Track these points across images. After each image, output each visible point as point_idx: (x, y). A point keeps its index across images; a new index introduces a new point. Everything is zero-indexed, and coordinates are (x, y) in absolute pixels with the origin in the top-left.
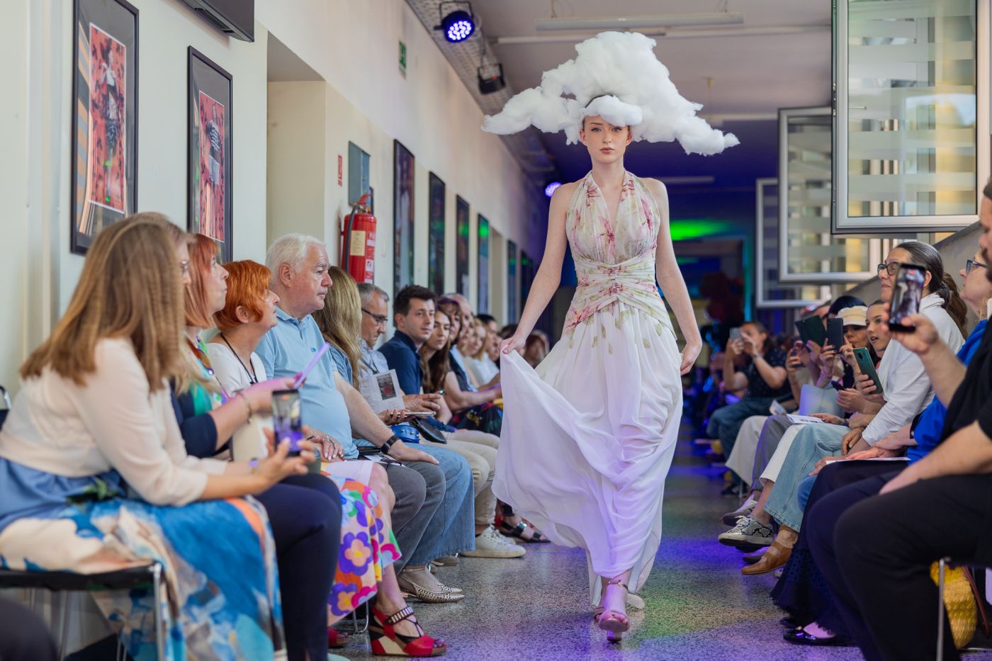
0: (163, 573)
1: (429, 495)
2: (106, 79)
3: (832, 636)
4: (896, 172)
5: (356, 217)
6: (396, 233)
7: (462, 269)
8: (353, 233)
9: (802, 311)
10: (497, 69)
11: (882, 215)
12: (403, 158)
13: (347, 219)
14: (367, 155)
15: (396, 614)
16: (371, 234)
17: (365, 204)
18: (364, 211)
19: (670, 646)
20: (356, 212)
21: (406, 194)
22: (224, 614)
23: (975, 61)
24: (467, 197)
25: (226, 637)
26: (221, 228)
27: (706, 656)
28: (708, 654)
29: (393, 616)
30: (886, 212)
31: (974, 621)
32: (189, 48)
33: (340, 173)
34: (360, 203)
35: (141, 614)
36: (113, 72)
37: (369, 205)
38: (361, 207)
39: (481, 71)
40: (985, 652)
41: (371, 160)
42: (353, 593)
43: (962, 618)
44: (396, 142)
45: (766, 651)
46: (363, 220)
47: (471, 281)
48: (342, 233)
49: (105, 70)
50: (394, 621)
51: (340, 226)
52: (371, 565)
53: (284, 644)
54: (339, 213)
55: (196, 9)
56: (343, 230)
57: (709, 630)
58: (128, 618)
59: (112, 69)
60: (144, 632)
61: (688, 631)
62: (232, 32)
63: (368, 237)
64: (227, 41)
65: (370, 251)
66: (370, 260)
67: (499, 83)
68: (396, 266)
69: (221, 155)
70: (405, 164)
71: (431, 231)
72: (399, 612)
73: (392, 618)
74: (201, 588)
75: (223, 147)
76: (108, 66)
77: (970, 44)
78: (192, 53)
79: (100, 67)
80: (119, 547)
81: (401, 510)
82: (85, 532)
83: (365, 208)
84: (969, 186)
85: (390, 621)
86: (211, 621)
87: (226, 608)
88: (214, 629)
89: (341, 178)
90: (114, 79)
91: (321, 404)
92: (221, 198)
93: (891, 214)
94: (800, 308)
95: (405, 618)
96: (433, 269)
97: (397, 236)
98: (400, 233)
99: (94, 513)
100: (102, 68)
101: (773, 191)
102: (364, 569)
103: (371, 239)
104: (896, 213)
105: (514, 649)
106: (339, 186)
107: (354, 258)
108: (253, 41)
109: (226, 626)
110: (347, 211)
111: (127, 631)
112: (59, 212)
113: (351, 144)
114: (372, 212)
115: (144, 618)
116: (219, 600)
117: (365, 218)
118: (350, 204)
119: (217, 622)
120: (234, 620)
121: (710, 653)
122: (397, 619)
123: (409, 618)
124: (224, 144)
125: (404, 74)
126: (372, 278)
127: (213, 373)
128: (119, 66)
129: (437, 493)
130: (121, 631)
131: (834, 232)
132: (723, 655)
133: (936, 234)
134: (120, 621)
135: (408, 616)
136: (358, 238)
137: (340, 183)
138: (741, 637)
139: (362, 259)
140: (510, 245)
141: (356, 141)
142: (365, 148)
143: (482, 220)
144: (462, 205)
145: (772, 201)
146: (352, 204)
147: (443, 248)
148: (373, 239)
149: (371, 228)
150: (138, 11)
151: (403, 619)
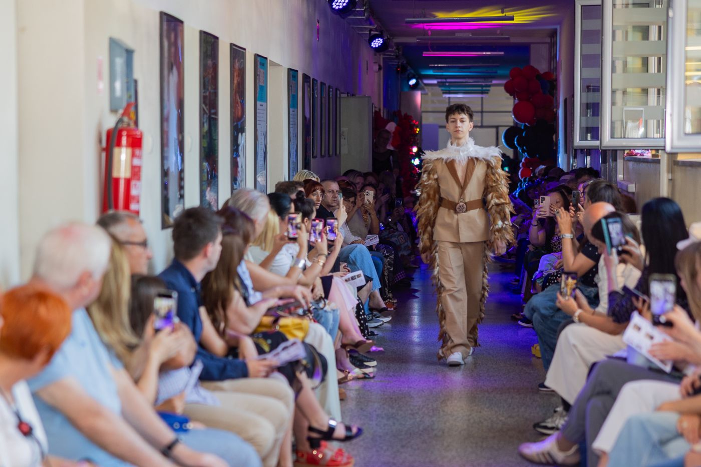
5: (120, 131)
6: (164, 120)
7: (238, 128)
8: (116, 151)
12: (171, 29)
13: (109, 134)
14: (129, 52)
16: (137, 151)
17: (129, 116)
18: (129, 124)
20: (120, 125)
21: (174, 70)
24: (241, 42)
33: (100, 78)
34: (123, 115)
38: (125, 119)
41: (136, 57)
44: (162, 15)
46: (127, 135)
48: (104, 150)
51: (100, 141)
54: (100, 126)
56: (104, 145)
65: (136, 172)
66: (137, 182)
68: (164, 159)
70: (173, 36)
83: (129, 118)
103: (138, 157)
107: (118, 180)
110: (110, 122)
113: (112, 41)
117: (130, 133)
118: (112, 111)
126: (138, 202)
136: (123, 155)
139: (128, 182)
140: (292, 74)
141: (117, 35)
142: (130, 43)
143: (261, 61)
144: (237, 53)
145: (592, 25)
146: (114, 110)
147: (216, 113)
148: (140, 157)
149: (136, 143)
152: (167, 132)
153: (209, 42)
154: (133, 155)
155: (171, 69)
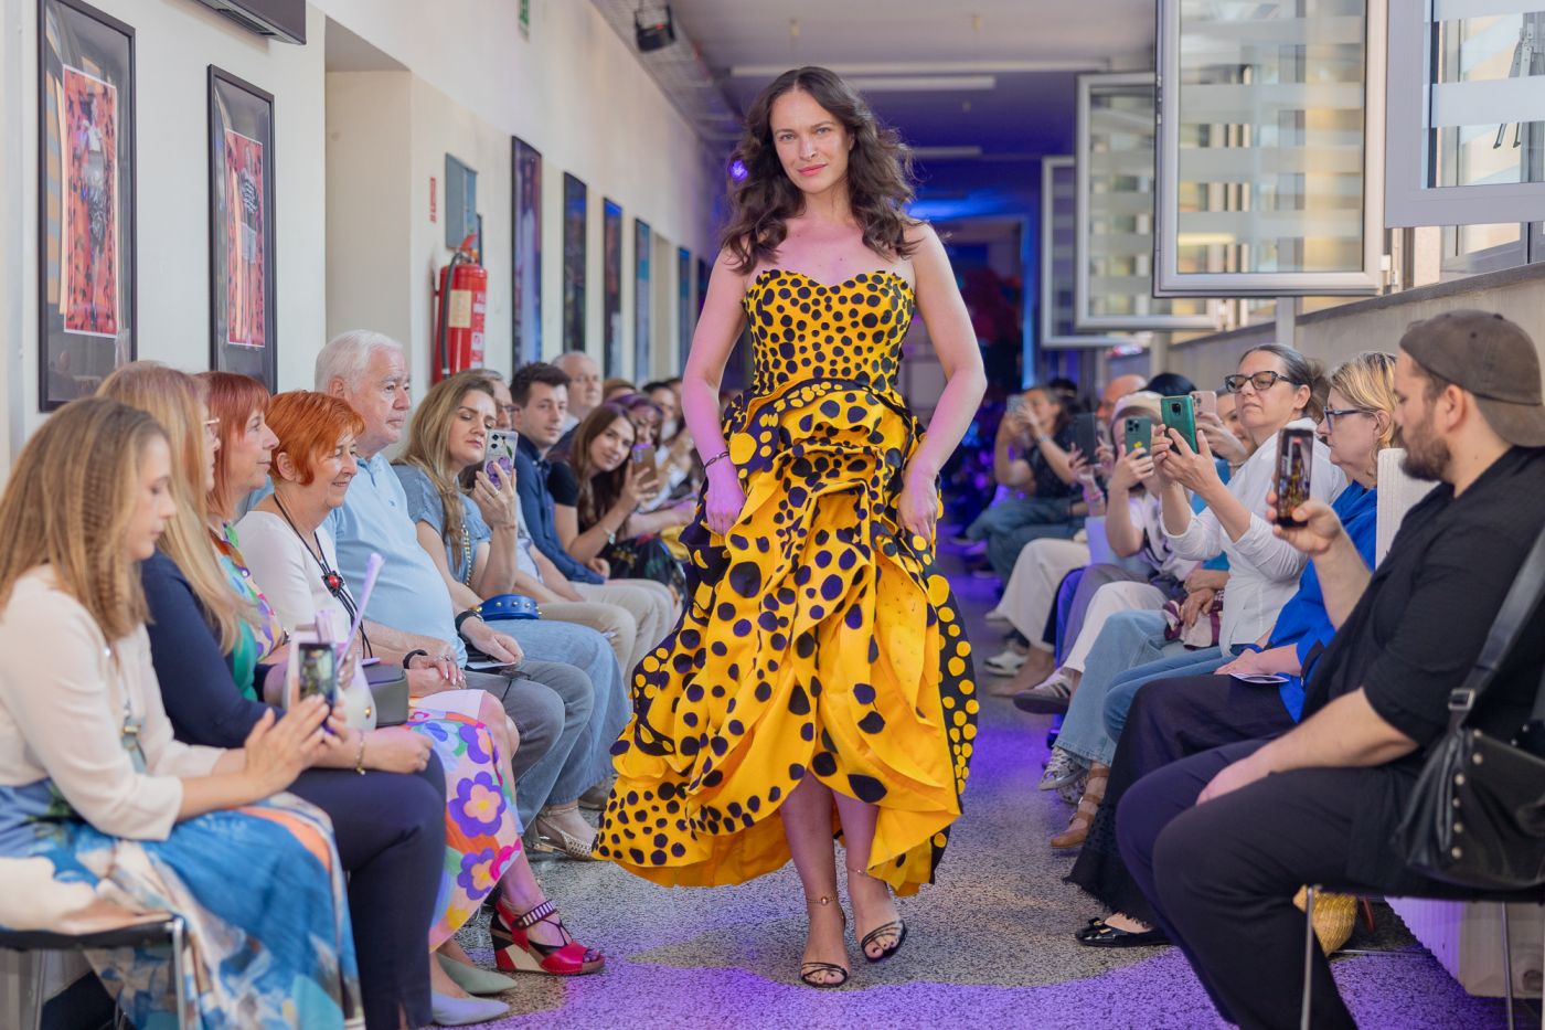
0: (185, 932)
1: (569, 714)
2: (87, 144)
3: (1148, 930)
4: (1246, 206)
5: (458, 270)
6: (515, 273)
7: (612, 303)
8: (453, 294)
9: (1109, 353)
10: (663, 12)
11: (1225, 271)
12: (525, 160)
13: (444, 273)
14: (472, 173)
15: (529, 913)
16: (479, 296)
17: (470, 250)
18: (469, 261)
19: (918, 948)
20: (458, 262)
21: (530, 215)
22: (273, 977)
23: (1364, 45)
24: (617, 199)
25: (279, 1010)
26: (259, 327)
27: (971, 969)
28: (972, 965)
30: (1231, 266)
31: (1353, 911)
32: (209, 68)
33: (433, 204)
34: (462, 249)
35: (149, 969)
36: (99, 130)
37: (475, 251)
38: (465, 254)
39: (640, 16)
40: (1367, 955)
41: (479, 180)
43: (1336, 908)
44: (515, 140)
45: (1056, 956)
46: (467, 275)
47: (625, 321)
48: (437, 293)
49: (86, 129)
51: (433, 283)
53: (359, 1010)
54: (432, 262)
55: (219, 10)
56: (437, 288)
57: (974, 913)
58: (130, 975)
59: (97, 125)
60: (153, 995)
61: (943, 915)
62: (272, 34)
63: (474, 300)
64: (267, 46)
65: (478, 321)
66: (478, 334)
67: (665, 34)
68: (516, 323)
69: (259, 217)
70: (528, 169)
71: (567, 260)
72: (534, 911)
74: (239, 949)
75: (262, 206)
76: (91, 123)
77: (1358, 21)
78: (213, 74)
79: (79, 128)
80: (120, 896)
81: (527, 747)
82: (69, 874)
83: (471, 254)
84: (1353, 231)
86: (255, 991)
87: (272, 969)
88: (261, 1000)
89: (434, 211)
90: (100, 139)
91: (411, 588)
92: (259, 282)
93: (1239, 270)
94: (1104, 348)
95: (543, 918)
96: (570, 317)
97: (517, 280)
98: (521, 274)
99: (79, 846)
101: (1068, 175)
103: (480, 302)
104: (1245, 268)
105: (694, 957)
106: (431, 224)
107: (454, 331)
108: (304, 43)
109: (278, 993)
110: (445, 259)
111: (128, 993)
112: (21, 357)
113: (449, 159)
114: (479, 261)
115: (154, 974)
116: (264, 958)
117: (471, 272)
118: (449, 247)
119: (264, 991)
120: (286, 986)
121: (975, 962)
123: (549, 918)
124: (262, 202)
125: (526, 34)
126: (481, 359)
127: (249, 574)
128: (106, 120)
129: (582, 710)
130: (119, 994)
131: (1157, 294)
132: (995, 966)
133: (1305, 299)
134: (117, 980)
135: (548, 915)
136: (461, 301)
137: (433, 219)
138: (1020, 928)
139: (467, 333)
140: (683, 254)
141: (456, 153)
142: (469, 160)
143: (641, 227)
144: (611, 211)
145: (1065, 190)
146: (449, 243)
147: (583, 280)
148: (483, 303)
149: (479, 286)
150: (133, 29)
151: (539, 920)
152: (520, 291)
153: (575, 191)
155: (524, 211)
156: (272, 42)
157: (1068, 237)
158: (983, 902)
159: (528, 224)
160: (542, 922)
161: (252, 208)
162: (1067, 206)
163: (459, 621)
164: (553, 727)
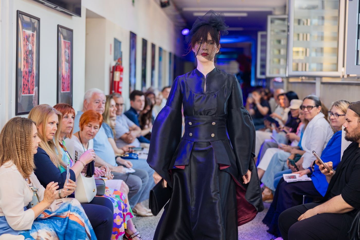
1: (143, 182)
2: (28, 48)
5: (117, 67)
7: (153, 68)
8: (116, 72)
9: (273, 80)
13: (113, 67)
14: (120, 42)
15: (133, 234)
17: (119, 62)
18: (119, 65)
20: (117, 65)
24: (155, 43)
26: (69, 87)
29: (132, 235)
30: (304, 69)
32: (58, 25)
36: (31, 44)
37: (121, 62)
41: (122, 44)
42: (116, 235)
44: (131, 32)
46: (119, 68)
47: (156, 72)
49: (28, 45)
50: (132, 237)
51: (110, 69)
52: (123, 224)
54: (110, 65)
56: (112, 71)
62: (73, 15)
65: (121, 79)
66: (121, 83)
67: (168, 3)
69: (69, 60)
70: (134, 39)
72: (134, 234)
73: (132, 236)
75: (70, 57)
76: (29, 43)
78: (59, 27)
79: (26, 45)
85: (131, 237)
89: (111, 52)
90: (31, 47)
95: (136, 236)
96: (143, 73)
100: (27, 45)
102: (120, 226)
104: (307, 69)
107: (115, 82)
108: (81, 17)
110: (114, 64)
112: (11, 103)
113: (115, 39)
122: (133, 236)
123: (138, 236)
125: (134, 6)
126: (121, 89)
128: (33, 42)
129: (146, 181)
135: (137, 235)
136: (117, 74)
137: (111, 54)
139: (118, 82)
140: (170, 54)
141: (116, 37)
142: (119, 39)
143: (160, 49)
144: (153, 46)
146: (115, 60)
149: (121, 70)
150: (40, 19)
151: (135, 236)
153: (145, 42)
154: (121, 74)
156: (73, 17)
157: (264, 51)
158: (243, 230)
159: (133, 53)
160: (136, 237)
161: (67, 58)
162: (264, 44)
163: (116, 158)
164: (139, 187)
